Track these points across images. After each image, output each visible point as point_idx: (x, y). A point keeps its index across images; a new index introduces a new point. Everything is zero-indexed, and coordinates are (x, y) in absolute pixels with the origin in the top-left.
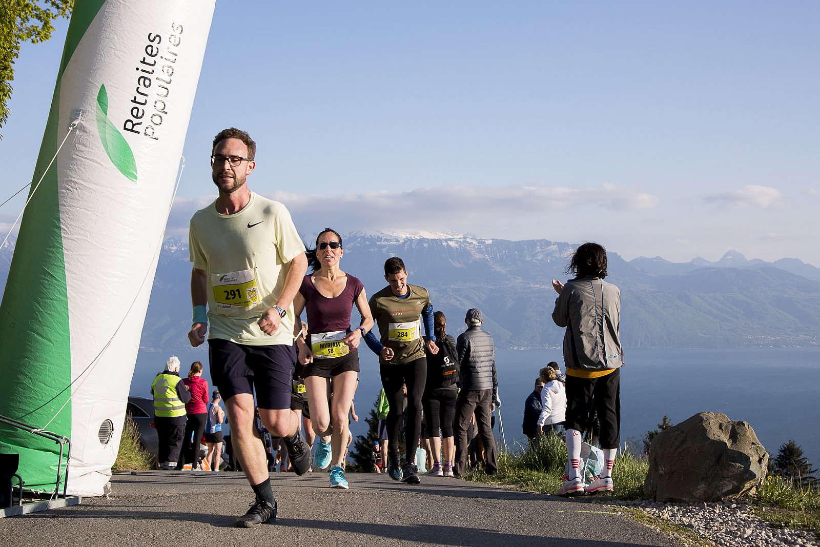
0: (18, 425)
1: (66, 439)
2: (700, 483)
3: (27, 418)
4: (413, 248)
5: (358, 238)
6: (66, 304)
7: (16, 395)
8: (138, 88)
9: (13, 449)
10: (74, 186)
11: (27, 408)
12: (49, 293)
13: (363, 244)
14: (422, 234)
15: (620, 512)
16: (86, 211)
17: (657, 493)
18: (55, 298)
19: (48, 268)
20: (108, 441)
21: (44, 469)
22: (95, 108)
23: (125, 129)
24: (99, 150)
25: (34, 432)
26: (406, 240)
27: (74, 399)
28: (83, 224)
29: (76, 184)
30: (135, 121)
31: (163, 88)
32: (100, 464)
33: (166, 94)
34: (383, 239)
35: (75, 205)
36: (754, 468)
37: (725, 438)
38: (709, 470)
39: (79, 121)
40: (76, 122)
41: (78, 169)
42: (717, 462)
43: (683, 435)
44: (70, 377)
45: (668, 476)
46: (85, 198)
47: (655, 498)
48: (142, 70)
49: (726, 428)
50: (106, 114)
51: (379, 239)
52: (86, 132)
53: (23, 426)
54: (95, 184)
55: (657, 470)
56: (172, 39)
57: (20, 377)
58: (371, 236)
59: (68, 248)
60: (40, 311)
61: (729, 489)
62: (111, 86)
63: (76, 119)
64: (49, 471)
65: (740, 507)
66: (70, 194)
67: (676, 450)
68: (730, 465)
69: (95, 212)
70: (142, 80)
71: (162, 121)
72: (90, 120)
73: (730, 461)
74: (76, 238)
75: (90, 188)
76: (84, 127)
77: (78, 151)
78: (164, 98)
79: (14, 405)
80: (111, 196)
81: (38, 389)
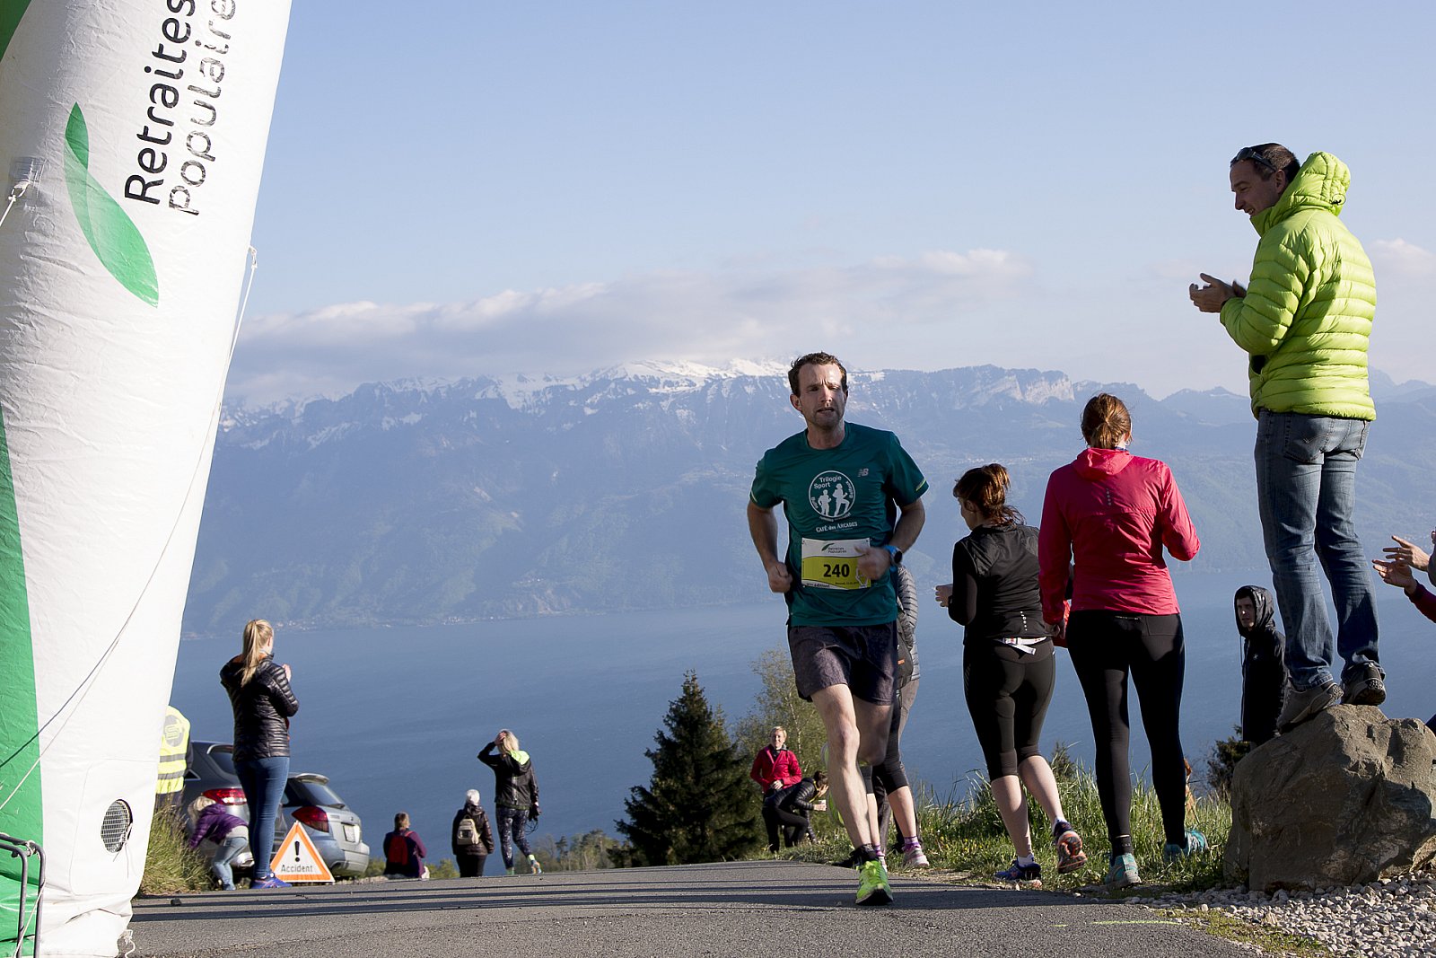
1: (32, 846)
2: (1336, 848)
4: (723, 397)
5: (610, 382)
6: (20, 563)
8: (150, 110)
10: (26, 318)
13: (620, 394)
14: (740, 369)
15: (1179, 919)
16: (53, 370)
17: (1251, 874)
20: (121, 845)
22: (61, 155)
23: (128, 195)
24: (76, 242)
26: (710, 381)
27: (46, 763)
28: (48, 397)
29: (30, 315)
30: (149, 177)
31: (204, 106)
32: (106, 894)
33: (210, 119)
34: (662, 381)
35: (30, 357)
37: (1380, 756)
38: (1351, 823)
39: (29, 182)
40: (23, 186)
41: (32, 282)
42: (1367, 804)
43: (1297, 754)
44: (37, 718)
45: (1270, 838)
46: (50, 342)
47: (1247, 884)
48: (158, 72)
49: (1381, 734)
50: (86, 166)
51: (654, 382)
52: (46, 205)
54: (69, 312)
55: (1248, 827)
56: (218, 6)
58: (636, 377)
59: (18, 448)
61: (1391, 856)
62: (93, 106)
63: (23, 178)
65: (1416, 892)
66: (17, 336)
67: (1283, 786)
68: (1394, 808)
69: (72, 372)
70: (159, 92)
71: (204, 176)
72: (52, 179)
73: (1392, 801)
74: (35, 428)
75: (60, 322)
76: (40, 195)
77: (30, 244)
78: (208, 127)
80: (105, 337)
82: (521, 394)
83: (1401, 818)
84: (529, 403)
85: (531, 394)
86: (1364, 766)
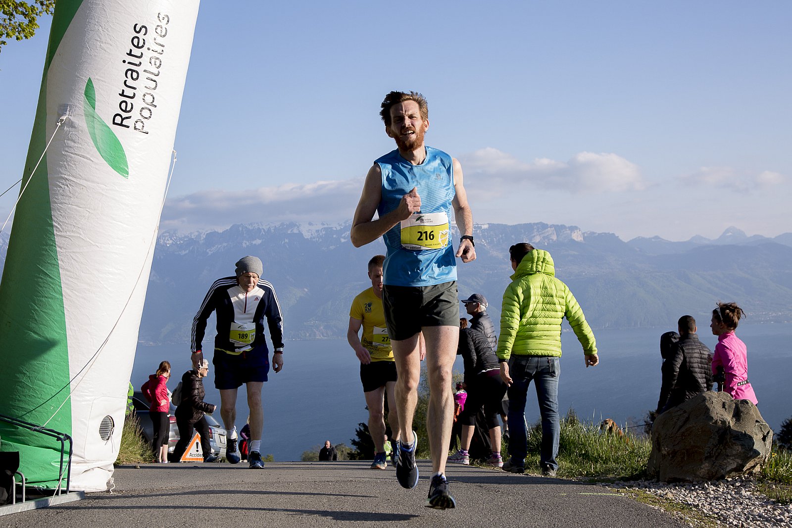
0: (18, 423)
1: (67, 436)
2: (704, 462)
3: (27, 416)
6: (62, 301)
7: (15, 395)
8: (125, 81)
9: (13, 447)
10: (65, 182)
11: (26, 406)
12: (44, 291)
15: (623, 493)
16: (78, 208)
17: (660, 474)
18: (50, 296)
19: (42, 266)
20: (109, 437)
21: (47, 466)
22: (82, 103)
23: (114, 123)
24: (89, 146)
25: (34, 430)
27: (74, 396)
28: (76, 221)
29: (67, 181)
30: (124, 115)
31: (152, 80)
32: (101, 460)
33: (154, 86)
35: (67, 201)
36: (758, 446)
37: (729, 418)
38: (713, 449)
39: (67, 116)
40: (64, 118)
41: (68, 165)
42: (721, 441)
43: (686, 415)
44: (69, 375)
45: (671, 456)
46: (77, 194)
47: (658, 478)
48: (129, 63)
49: (730, 406)
50: (94, 108)
52: (75, 127)
53: (23, 425)
54: (86, 180)
55: (659, 450)
56: (159, 30)
57: (18, 375)
59: (61, 245)
60: (35, 310)
61: (733, 467)
62: (98, 79)
63: (64, 114)
64: (50, 467)
65: (744, 485)
66: (62, 191)
67: (678, 431)
68: (734, 443)
69: (87, 209)
70: (129, 73)
71: (151, 115)
72: (78, 115)
73: (734, 440)
74: (69, 236)
75: (81, 185)
76: (72, 122)
77: (68, 146)
78: (153, 90)
79: (14, 404)
80: (103, 193)
81: (37, 387)
82: (310, 231)
83: (738, 448)
84: (314, 235)
85: (315, 231)
86: (720, 422)
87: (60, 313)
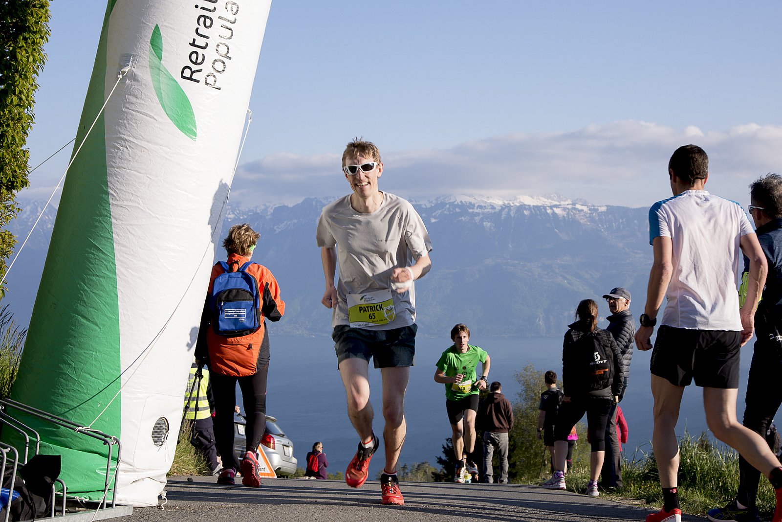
0: (59, 421)
1: (115, 439)
3: (69, 413)
4: (510, 216)
6: (115, 281)
7: (57, 388)
8: (197, 30)
9: (54, 450)
10: (124, 144)
11: (70, 402)
12: (95, 269)
13: (451, 211)
14: (522, 201)
16: (137, 174)
18: (103, 274)
19: (94, 240)
20: (163, 442)
21: (90, 474)
22: (147, 53)
23: (183, 77)
24: (153, 102)
25: (78, 431)
26: (503, 207)
27: (124, 393)
28: (134, 188)
29: (127, 142)
30: (194, 67)
31: (227, 28)
32: (153, 469)
33: (230, 35)
34: (476, 205)
35: (125, 166)
39: (130, 68)
40: (126, 70)
41: (129, 124)
44: (120, 367)
46: (137, 158)
48: (202, 8)
50: (161, 60)
51: (472, 206)
52: (138, 81)
53: (65, 424)
54: (147, 141)
57: (62, 366)
58: (461, 202)
59: (117, 216)
60: (84, 290)
62: (166, 26)
63: (126, 65)
64: (95, 475)
66: (120, 154)
69: (148, 175)
70: (202, 19)
71: (225, 68)
72: (143, 66)
74: (126, 206)
75: (142, 147)
76: (135, 75)
77: (129, 103)
78: (228, 40)
79: (55, 399)
80: (166, 157)
81: (83, 381)
87: (113, 294)
